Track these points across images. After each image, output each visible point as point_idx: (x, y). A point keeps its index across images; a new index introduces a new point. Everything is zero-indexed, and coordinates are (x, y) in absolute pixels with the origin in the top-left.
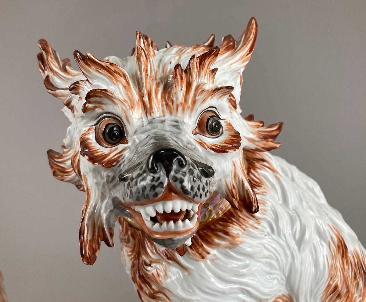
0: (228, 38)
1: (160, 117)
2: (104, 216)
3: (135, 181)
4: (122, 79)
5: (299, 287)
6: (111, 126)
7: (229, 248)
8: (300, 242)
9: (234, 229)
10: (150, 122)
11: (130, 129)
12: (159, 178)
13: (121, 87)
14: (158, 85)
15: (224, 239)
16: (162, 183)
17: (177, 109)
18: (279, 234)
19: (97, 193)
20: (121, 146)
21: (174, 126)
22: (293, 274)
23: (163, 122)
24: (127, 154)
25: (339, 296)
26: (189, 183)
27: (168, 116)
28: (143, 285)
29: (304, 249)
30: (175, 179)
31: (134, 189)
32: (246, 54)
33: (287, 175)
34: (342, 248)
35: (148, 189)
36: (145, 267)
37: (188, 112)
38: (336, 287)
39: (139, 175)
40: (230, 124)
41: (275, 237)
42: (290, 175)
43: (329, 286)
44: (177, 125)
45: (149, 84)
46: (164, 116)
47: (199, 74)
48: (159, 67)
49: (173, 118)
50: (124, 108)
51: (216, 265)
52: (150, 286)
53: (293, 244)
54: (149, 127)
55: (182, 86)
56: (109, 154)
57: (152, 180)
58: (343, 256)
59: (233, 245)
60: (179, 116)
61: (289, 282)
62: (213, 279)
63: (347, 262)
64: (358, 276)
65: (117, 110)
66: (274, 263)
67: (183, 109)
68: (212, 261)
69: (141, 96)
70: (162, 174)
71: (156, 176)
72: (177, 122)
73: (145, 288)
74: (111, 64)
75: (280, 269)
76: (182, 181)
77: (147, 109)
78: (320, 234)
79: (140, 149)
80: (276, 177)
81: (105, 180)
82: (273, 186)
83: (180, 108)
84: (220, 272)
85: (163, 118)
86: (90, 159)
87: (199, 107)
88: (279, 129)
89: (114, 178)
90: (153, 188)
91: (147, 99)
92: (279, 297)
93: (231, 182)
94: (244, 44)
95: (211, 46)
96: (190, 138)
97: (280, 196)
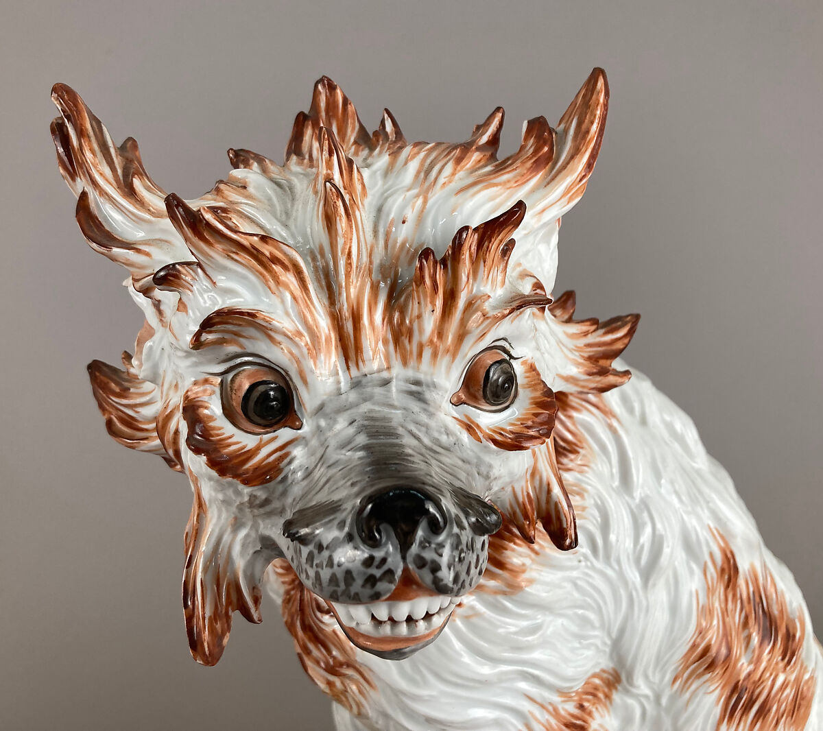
0: (538, 127)
1: (379, 371)
2: (240, 563)
3: (326, 554)
4: (290, 278)
5: (635, 658)
6: (261, 388)
7: (504, 593)
8: (649, 572)
9: (516, 555)
10: (356, 384)
11: (308, 399)
12: (384, 560)
13: (288, 297)
14: (375, 289)
15: (493, 576)
16: (390, 572)
17: (420, 355)
18: (607, 558)
19: (224, 515)
20: (285, 434)
21: (411, 393)
22: (627, 634)
23: (386, 383)
24: (298, 452)
25: (711, 666)
26: (450, 569)
27: (398, 370)
28: (311, 646)
29: (654, 585)
30: (421, 563)
31: (326, 574)
32: (578, 179)
34: (729, 571)
35: (359, 582)
36: (319, 614)
37: (444, 361)
38: (707, 650)
40: (532, 368)
41: (599, 565)
42: (637, 410)
43: (694, 646)
44: (418, 392)
45: (354, 288)
46: (389, 368)
47: (475, 272)
48: (376, 232)
49: (410, 373)
50: (295, 351)
51: (474, 628)
52: (329, 651)
53: (634, 577)
54: (352, 396)
55: (434, 305)
56: (258, 449)
57: (369, 562)
58: (727, 587)
59: (512, 589)
60: (425, 370)
61: (617, 648)
63: (734, 596)
64: (752, 621)
65: (279, 355)
66: (592, 616)
67: (435, 355)
68: (466, 618)
69: (336, 319)
70: (390, 549)
71: (379, 554)
72: (417, 383)
73: (315, 653)
74: (264, 239)
75: (603, 627)
76: (436, 568)
77: (350, 349)
78: (689, 546)
79: (333, 455)
80: (611, 427)
81: (246, 499)
82: (603, 448)
83: (427, 353)
85: (385, 375)
86: (212, 463)
87: (471, 349)
88: (631, 333)
89: (266, 502)
90: (371, 581)
91: (349, 326)
92: (595, 675)
93: (524, 488)
94: (576, 152)
95: (494, 141)
96: (447, 415)
97: (615, 470)
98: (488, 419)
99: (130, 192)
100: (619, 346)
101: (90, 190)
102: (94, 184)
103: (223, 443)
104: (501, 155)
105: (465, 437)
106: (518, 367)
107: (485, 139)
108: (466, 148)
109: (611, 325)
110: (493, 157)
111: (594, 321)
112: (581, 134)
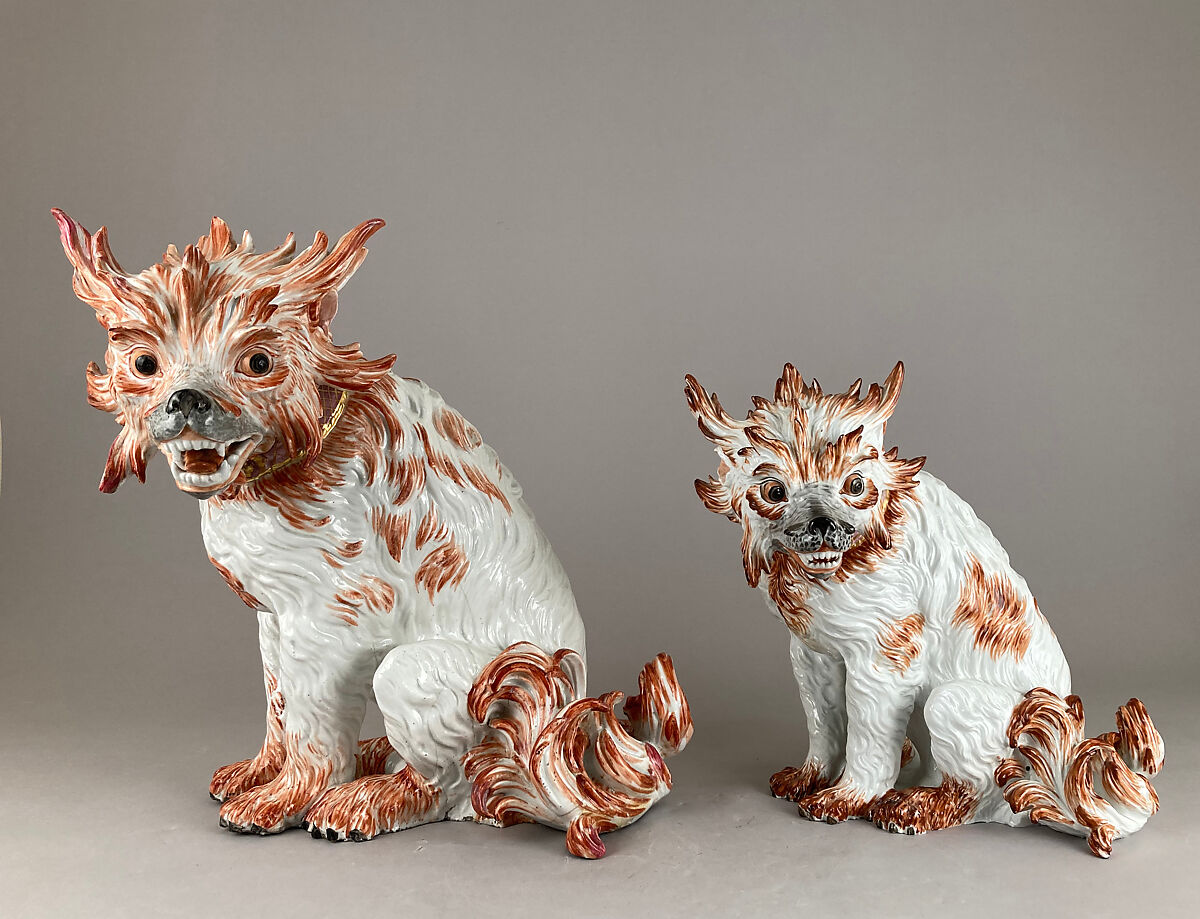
1: (814, 482)
2: (764, 551)
3: (799, 538)
4: (784, 453)
5: (930, 607)
6: (775, 488)
7: (866, 573)
8: (933, 570)
9: (872, 558)
10: (806, 487)
11: (790, 492)
12: (817, 539)
13: (784, 459)
14: (812, 455)
15: (862, 566)
16: (819, 541)
17: (828, 477)
18: (914, 562)
19: (760, 532)
20: (782, 504)
21: (825, 490)
22: (925, 596)
23: (816, 486)
24: (787, 510)
25: (969, 616)
26: (837, 542)
27: (820, 482)
28: (783, 601)
29: (937, 574)
30: (828, 539)
31: (799, 544)
32: (890, 408)
33: (932, 499)
34: (979, 573)
35: (809, 544)
36: (787, 586)
37: (836, 479)
38: (967, 608)
39: (802, 534)
40: (871, 481)
41: (911, 564)
42: (935, 499)
43: (960, 606)
44: (827, 490)
45: (804, 455)
46: (817, 481)
47: (846, 449)
48: (812, 435)
49: (825, 483)
50: (786, 476)
51: (855, 588)
52: (791, 603)
53: (926, 569)
54: (805, 491)
55: (832, 460)
56: (773, 508)
57: (812, 539)
58: (978, 580)
59: (870, 571)
60: (829, 482)
61: (921, 603)
62: (852, 600)
63: (983, 585)
64: (993, 599)
65: (780, 478)
66: (909, 588)
67: (833, 477)
69: (799, 466)
70: (819, 535)
71: (815, 537)
72: (827, 486)
73: (785, 605)
74: (776, 441)
75: (913, 592)
76: (833, 541)
77: (804, 475)
78: (957, 560)
79: (799, 510)
80: (917, 506)
81: (769, 526)
82: (913, 514)
83: (830, 476)
84: (856, 593)
85: (816, 483)
86: (759, 513)
87: (845, 475)
88: (922, 465)
89: (776, 526)
90: (813, 544)
91: (804, 468)
92: (912, 616)
93: (870, 525)
94: (889, 398)
95: (858, 392)
96: (837, 497)
97: (920, 524)
98: (852, 499)
99: (720, 418)
100: (916, 470)
101: (703, 416)
102: (705, 414)
103: (762, 507)
104: (861, 398)
105: (844, 504)
106: (865, 481)
107: (853, 393)
108: (845, 397)
109: (912, 462)
110: (857, 400)
111: (904, 461)
112: (892, 390)
